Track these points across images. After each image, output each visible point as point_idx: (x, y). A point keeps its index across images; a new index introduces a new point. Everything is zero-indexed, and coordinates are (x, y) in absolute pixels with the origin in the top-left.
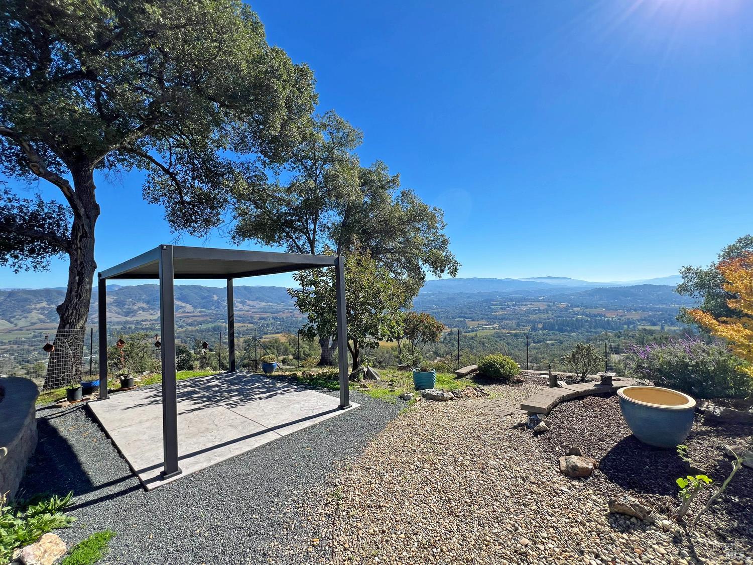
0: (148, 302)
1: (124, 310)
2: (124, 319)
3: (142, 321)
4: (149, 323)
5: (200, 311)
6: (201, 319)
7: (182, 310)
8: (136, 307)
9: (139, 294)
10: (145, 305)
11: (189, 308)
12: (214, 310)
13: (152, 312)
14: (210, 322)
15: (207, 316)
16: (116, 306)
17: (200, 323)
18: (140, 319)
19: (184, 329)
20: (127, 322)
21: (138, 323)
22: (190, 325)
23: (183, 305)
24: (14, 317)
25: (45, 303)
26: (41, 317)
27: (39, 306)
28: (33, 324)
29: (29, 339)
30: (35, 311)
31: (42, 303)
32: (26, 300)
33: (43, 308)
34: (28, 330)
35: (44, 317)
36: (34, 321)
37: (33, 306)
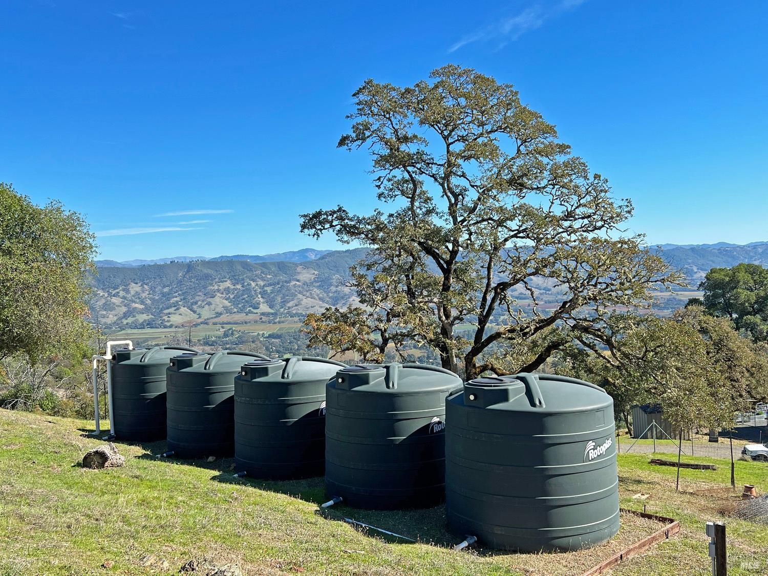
9: (349, 265)
16: (319, 288)
24: (196, 303)
25: (229, 281)
26: (227, 303)
27: (223, 286)
28: (219, 314)
29: (219, 337)
30: (219, 294)
31: (226, 281)
32: (207, 277)
33: (227, 290)
34: (215, 324)
35: (230, 304)
36: (219, 309)
37: (216, 287)
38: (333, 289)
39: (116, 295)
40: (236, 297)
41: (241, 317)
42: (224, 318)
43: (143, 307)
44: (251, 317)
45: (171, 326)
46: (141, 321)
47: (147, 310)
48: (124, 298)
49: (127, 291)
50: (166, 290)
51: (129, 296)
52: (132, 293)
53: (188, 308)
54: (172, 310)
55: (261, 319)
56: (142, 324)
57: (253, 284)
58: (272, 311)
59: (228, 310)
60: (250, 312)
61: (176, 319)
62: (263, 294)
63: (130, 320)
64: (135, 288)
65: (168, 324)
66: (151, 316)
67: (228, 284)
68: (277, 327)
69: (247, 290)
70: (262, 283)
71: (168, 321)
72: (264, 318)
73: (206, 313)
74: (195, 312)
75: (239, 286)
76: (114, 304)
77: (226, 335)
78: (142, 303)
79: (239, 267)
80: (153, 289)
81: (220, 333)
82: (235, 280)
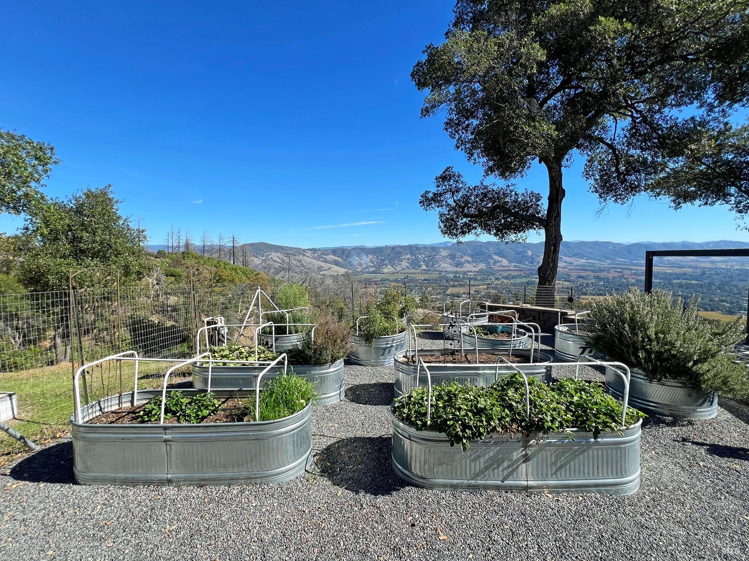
0: (472, 256)
1: (455, 262)
2: (455, 269)
3: (468, 272)
4: (472, 274)
5: (515, 265)
6: (515, 273)
7: (499, 264)
8: (463, 260)
9: (466, 249)
10: (470, 259)
11: (505, 262)
12: (528, 265)
13: (475, 264)
14: (524, 277)
15: (521, 270)
16: (450, 259)
17: (515, 277)
18: (466, 270)
19: (500, 282)
20: (457, 272)
21: (465, 273)
22: (506, 278)
23: (500, 259)
24: (395, 264)
26: (408, 265)
27: (406, 257)
28: (404, 269)
29: (402, 279)
30: (404, 260)
32: (400, 253)
33: (408, 259)
34: (401, 273)
36: (404, 267)
37: (404, 257)
38: (457, 259)
40: (412, 262)
41: (413, 271)
42: (406, 271)
44: (417, 271)
47: (374, 266)
50: (383, 258)
52: (369, 259)
53: (391, 266)
54: (384, 266)
55: (422, 272)
56: (372, 272)
57: (420, 256)
58: (427, 269)
59: (408, 268)
60: (417, 269)
61: (386, 270)
62: (424, 261)
63: (367, 270)
64: (370, 257)
65: (382, 272)
66: (376, 269)
67: (409, 256)
68: (428, 276)
69: (417, 259)
70: (424, 256)
73: (398, 268)
74: (394, 268)
75: (413, 257)
76: (362, 263)
77: (405, 278)
78: (373, 263)
79: (414, 249)
80: (377, 257)
81: (403, 277)
82: (412, 254)
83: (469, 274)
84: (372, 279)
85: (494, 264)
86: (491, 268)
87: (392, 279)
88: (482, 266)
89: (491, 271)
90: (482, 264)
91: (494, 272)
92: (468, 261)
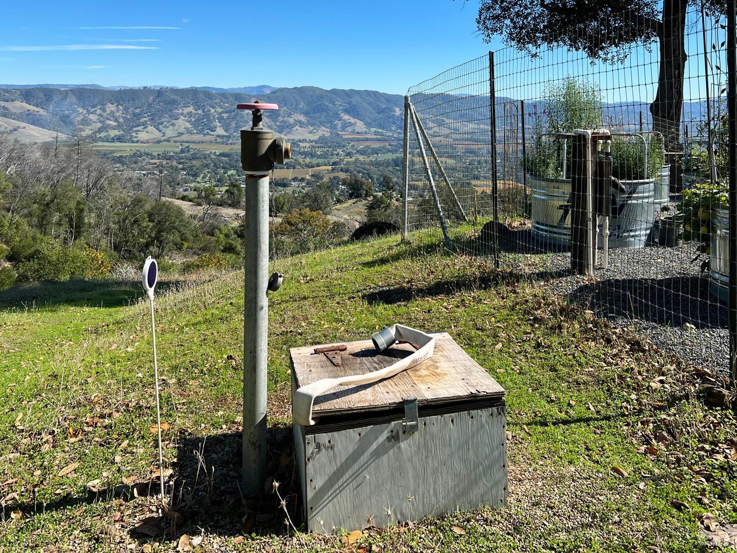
0: (306, 114)
1: (278, 124)
3: (300, 141)
4: (307, 145)
5: (375, 132)
6: (376, 145)
7: (350, 129)
8: (291, 121)
9: (296, 100)
10: (303, 118)
11: (360, 126)
12: (394, 131)
13: (311, 128)
14: (389, 151)
15: (385, 140)
17: (376, 151)
18: (296, 137)
19: (353, 159)
21: (295, 143)
22: (362, 152)
23: (352, 120)
24: (162, 124)
25: (192, 107)
26: (188, 125)
27: (186, 110)
28: (181, 134)
29: (176, 153)
30: (182, 117)
31: (189, 107)
32: (174, 102)
33: (190, 114)
34: (175, 142)
35: (191, 126)
36: (181, 130)
37: (180, 111)
38: (280, 118)
39: (94, 113)
40: (197, 120)
41: (200, 137)
42: (185, 137)
43: (116, 124)
44: (208, 138)
45: (138, 142)
46: (112, 136)
47: (119, 127)
48: (100, 115)
49: (104, 110)
50: (137, 111)
51: (105, 114)
52: (108, 111)
53: (155, 127)
54: (140, 128)
55: (216, 140)
56: (113, 139)
57: (212, 111)
58: (227, 134)
59: (189, 132)
60: (208, 134)
61: (143, 136)
62: (221, 119)
63: (103, 134)
64: (110, 108)
65: (135, 140)
66: (122, 132)
67: (191, 109)
68: (229, 147)
69: (207, 115)
70: (220, 110)
71: (136, 137)
72: (219, 140)
73: (170, 132)
74: (160, 131)
75: (200, 112)
76: (91, 120)
77: (182, 151)
78: (116, 120)
79: (202, 96)
80: (126, 109)
81: (178, 150)
82: (197, 106)
83: (302, 144)
84: (113, 152)
85: (343, 129)
86: (338, 134)
87: (155, 154)
88: (324, 131)
89: (339, 140)
90: (324, 128)
91: (344, 143)
92: (300, 122)
